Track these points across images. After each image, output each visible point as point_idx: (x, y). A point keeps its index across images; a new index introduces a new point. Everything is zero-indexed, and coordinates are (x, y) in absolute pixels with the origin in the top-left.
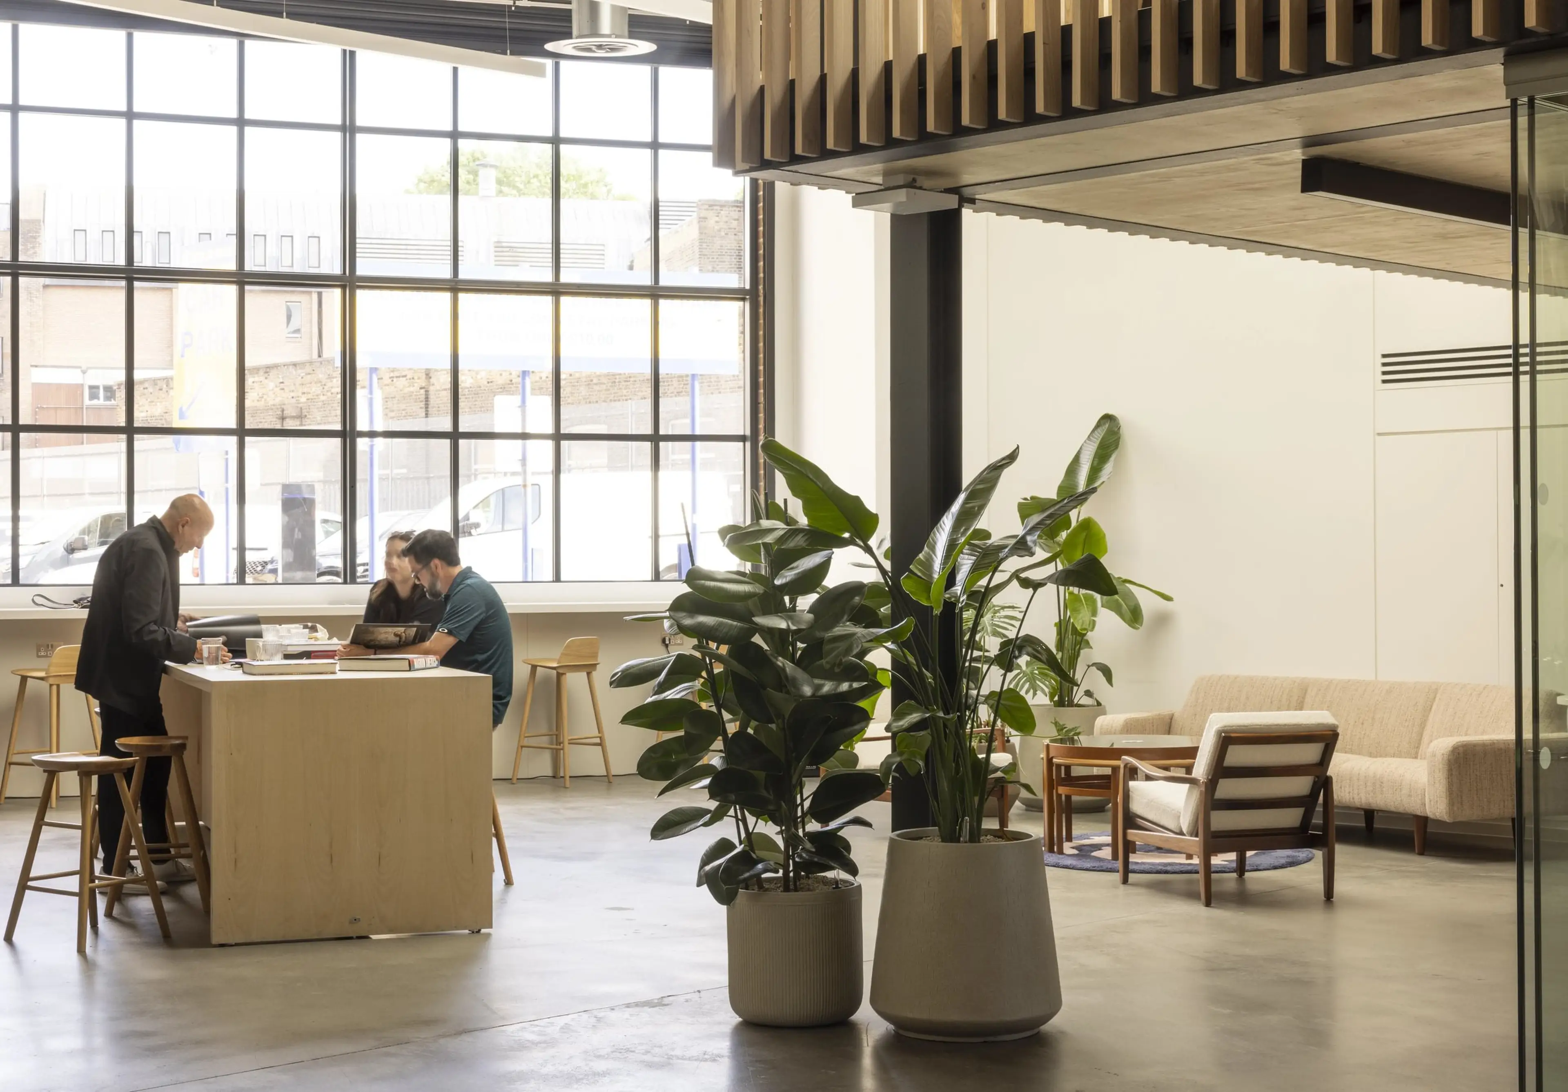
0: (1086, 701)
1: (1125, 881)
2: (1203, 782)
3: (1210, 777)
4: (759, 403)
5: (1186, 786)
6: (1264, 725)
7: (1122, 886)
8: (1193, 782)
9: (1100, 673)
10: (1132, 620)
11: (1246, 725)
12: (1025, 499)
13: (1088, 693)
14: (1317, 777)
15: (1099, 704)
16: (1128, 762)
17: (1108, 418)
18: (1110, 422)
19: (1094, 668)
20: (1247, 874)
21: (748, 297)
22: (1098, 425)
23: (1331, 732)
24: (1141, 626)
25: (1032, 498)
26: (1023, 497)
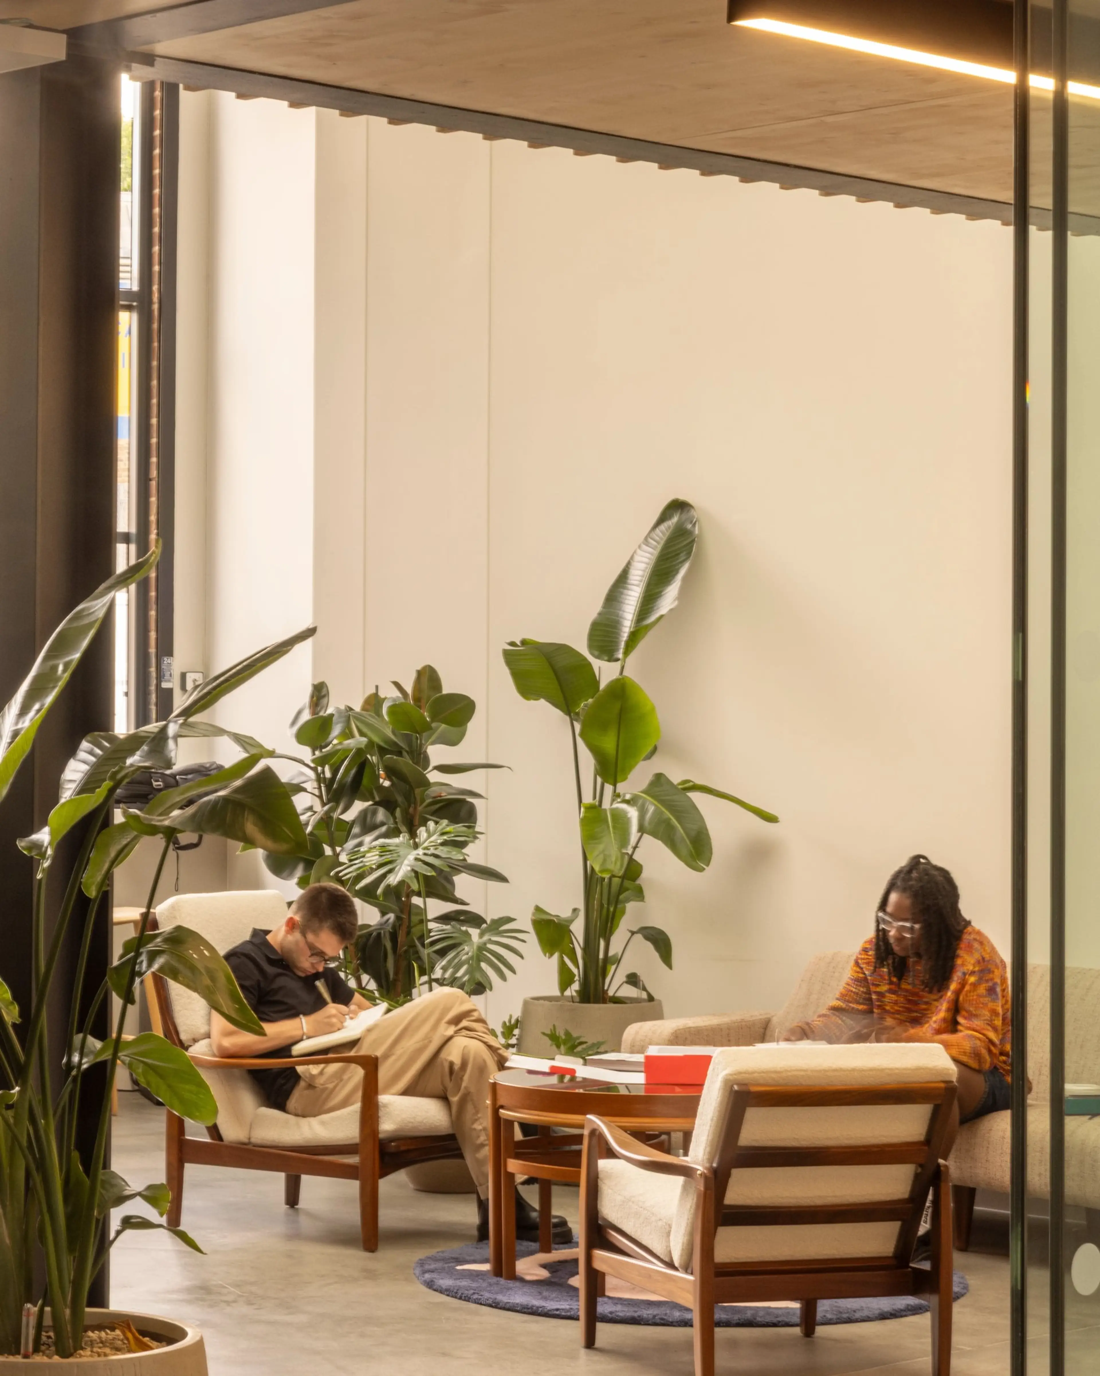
0: (629, 991)
1: (590, 1342)
2: (701, 1175)
3: (715, 1165)
4: (150, 480)
5: (679, 1180)
6: (812, 1071)
7: (583, 1352)
8: (685, 1171)
9: (649, 946)
10: (692, 856)
11: (779, 1069)
12: (512, 644)
13: (633, 980)
14: (921, 1166)
15: (651, 998)
16: (595, 1127)
17: (678, 506)
18: (681, 514)
19: (639, 937)
20: (820, 1331)
21: (135, 304)
22: (662, 519)
23: (943, 1085)
24: (708, 865)
25: (524, 642)
26: (508, 641)
